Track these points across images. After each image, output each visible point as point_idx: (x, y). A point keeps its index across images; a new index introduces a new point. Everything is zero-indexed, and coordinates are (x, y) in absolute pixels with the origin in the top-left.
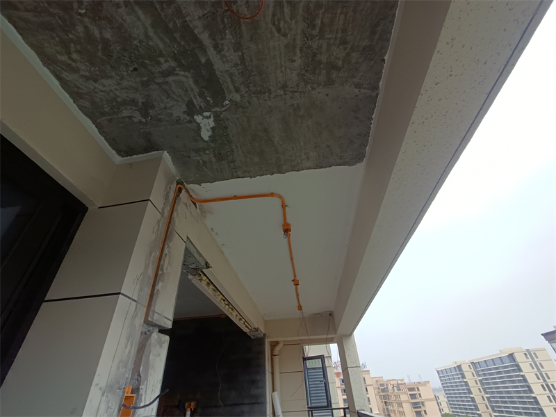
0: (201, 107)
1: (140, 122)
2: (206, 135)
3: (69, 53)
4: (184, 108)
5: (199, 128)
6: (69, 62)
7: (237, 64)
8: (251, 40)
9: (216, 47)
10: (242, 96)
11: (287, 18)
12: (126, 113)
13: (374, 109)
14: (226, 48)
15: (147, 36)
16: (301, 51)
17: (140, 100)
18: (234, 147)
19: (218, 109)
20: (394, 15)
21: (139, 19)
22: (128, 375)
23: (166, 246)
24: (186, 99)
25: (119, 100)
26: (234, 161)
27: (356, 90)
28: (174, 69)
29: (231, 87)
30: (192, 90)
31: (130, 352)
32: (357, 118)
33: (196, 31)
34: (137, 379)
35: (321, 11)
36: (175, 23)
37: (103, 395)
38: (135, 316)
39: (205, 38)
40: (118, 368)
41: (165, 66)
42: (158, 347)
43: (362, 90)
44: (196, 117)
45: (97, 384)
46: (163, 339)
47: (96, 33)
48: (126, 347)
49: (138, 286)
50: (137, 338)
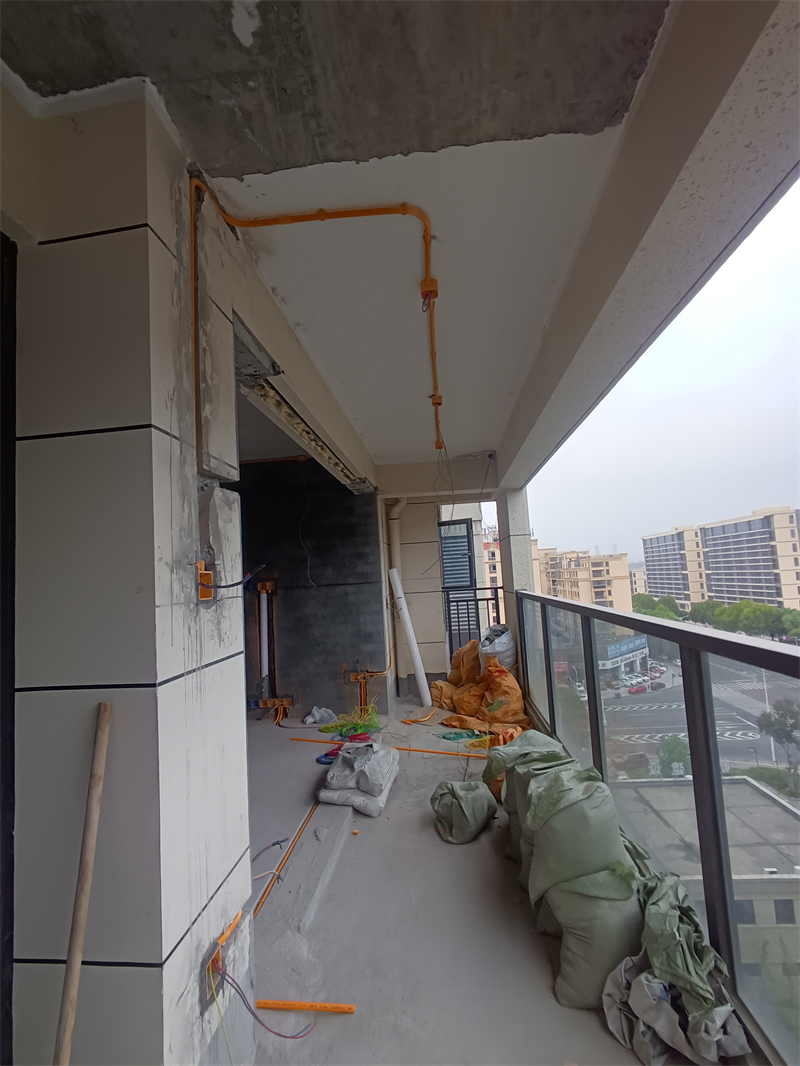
2: (244, 27)
5: (226, 4)
22: (196, 546)
23: (201, 332)
31: (190, 516)
34: (209, 553)
37: (172, 571)
38: (183, 463)
40: (181, 538)
42: (226, 508)
45: (161, 559)
46: (231, 498)
48: (183, 510)
49: (175, 410)
50: (194, 495)
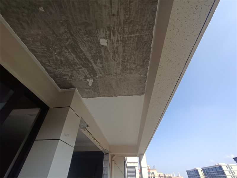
0: (89, 77)
1: (69, 80)
2: (90, 84)
3: (49, 63)
4: (84, 77)
5: (88, 82)
6: (49, 64)
7: (101, 67)
8: (106, 62)
9: (95, 63)
10: (102, 75)
11: (117, 57)
12: (65, 78)
13: (146, 80)
14: (98, 63)
15: (74, 60)
16: (121, 65)
17: (69, 74)
18: (99, 88)
19: (95, 78)
20: (149, 58)
21: (72, 56)
24: (85, 75)
25: (63, 74)
26: (99, 92)
27: (140, 75)
28: (81, 67)
29: (99, 73)
30: (87, 73)
32: (140, 82)
33: (89, 59)
35: (127, 56)
36: (83, 57)
39: (92, 61)
41: (78, 67)
43: (142, 75)
44: (87, 80)
47: (59, 58)
